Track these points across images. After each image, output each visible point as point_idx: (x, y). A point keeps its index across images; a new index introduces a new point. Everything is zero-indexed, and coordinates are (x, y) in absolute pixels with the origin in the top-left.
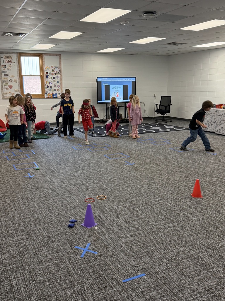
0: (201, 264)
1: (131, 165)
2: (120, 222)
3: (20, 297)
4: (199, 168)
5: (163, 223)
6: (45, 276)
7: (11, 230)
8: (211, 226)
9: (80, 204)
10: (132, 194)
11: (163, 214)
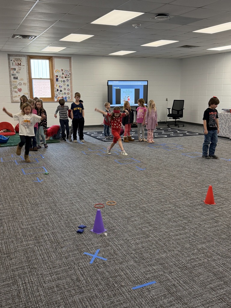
0: (214, 273)
1: (142, 171)
2: (130, 228)
3: (28, 302)
4: (212, 174)
5: (175, 230)
6: (53, 281)
7: (19, 235)
8: (224, 234)
9: (89, 209)
10: (143, 200)
11: (174, 221)
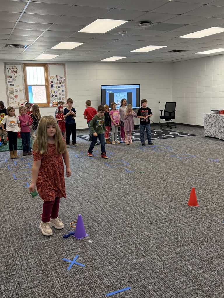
0: (189, 277)
1: (130, 173)
2: (112, 232)
4: (199, 175)
5: (155, 233)
6: (29, 289)
8: (204, 236)
9: (74, 214)
10: (128, 203)
11: (156, 224)
